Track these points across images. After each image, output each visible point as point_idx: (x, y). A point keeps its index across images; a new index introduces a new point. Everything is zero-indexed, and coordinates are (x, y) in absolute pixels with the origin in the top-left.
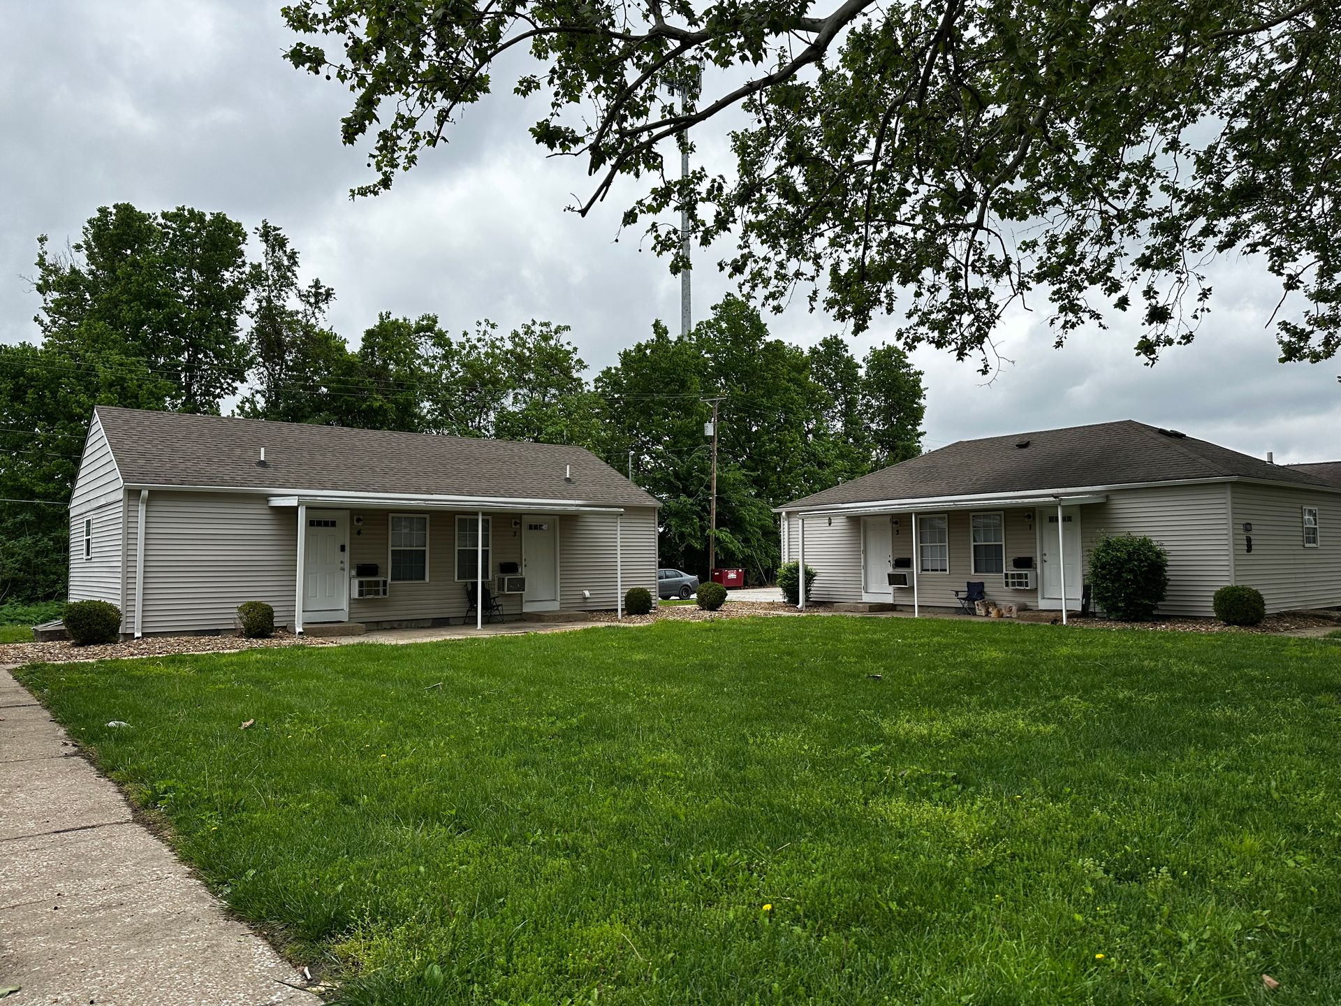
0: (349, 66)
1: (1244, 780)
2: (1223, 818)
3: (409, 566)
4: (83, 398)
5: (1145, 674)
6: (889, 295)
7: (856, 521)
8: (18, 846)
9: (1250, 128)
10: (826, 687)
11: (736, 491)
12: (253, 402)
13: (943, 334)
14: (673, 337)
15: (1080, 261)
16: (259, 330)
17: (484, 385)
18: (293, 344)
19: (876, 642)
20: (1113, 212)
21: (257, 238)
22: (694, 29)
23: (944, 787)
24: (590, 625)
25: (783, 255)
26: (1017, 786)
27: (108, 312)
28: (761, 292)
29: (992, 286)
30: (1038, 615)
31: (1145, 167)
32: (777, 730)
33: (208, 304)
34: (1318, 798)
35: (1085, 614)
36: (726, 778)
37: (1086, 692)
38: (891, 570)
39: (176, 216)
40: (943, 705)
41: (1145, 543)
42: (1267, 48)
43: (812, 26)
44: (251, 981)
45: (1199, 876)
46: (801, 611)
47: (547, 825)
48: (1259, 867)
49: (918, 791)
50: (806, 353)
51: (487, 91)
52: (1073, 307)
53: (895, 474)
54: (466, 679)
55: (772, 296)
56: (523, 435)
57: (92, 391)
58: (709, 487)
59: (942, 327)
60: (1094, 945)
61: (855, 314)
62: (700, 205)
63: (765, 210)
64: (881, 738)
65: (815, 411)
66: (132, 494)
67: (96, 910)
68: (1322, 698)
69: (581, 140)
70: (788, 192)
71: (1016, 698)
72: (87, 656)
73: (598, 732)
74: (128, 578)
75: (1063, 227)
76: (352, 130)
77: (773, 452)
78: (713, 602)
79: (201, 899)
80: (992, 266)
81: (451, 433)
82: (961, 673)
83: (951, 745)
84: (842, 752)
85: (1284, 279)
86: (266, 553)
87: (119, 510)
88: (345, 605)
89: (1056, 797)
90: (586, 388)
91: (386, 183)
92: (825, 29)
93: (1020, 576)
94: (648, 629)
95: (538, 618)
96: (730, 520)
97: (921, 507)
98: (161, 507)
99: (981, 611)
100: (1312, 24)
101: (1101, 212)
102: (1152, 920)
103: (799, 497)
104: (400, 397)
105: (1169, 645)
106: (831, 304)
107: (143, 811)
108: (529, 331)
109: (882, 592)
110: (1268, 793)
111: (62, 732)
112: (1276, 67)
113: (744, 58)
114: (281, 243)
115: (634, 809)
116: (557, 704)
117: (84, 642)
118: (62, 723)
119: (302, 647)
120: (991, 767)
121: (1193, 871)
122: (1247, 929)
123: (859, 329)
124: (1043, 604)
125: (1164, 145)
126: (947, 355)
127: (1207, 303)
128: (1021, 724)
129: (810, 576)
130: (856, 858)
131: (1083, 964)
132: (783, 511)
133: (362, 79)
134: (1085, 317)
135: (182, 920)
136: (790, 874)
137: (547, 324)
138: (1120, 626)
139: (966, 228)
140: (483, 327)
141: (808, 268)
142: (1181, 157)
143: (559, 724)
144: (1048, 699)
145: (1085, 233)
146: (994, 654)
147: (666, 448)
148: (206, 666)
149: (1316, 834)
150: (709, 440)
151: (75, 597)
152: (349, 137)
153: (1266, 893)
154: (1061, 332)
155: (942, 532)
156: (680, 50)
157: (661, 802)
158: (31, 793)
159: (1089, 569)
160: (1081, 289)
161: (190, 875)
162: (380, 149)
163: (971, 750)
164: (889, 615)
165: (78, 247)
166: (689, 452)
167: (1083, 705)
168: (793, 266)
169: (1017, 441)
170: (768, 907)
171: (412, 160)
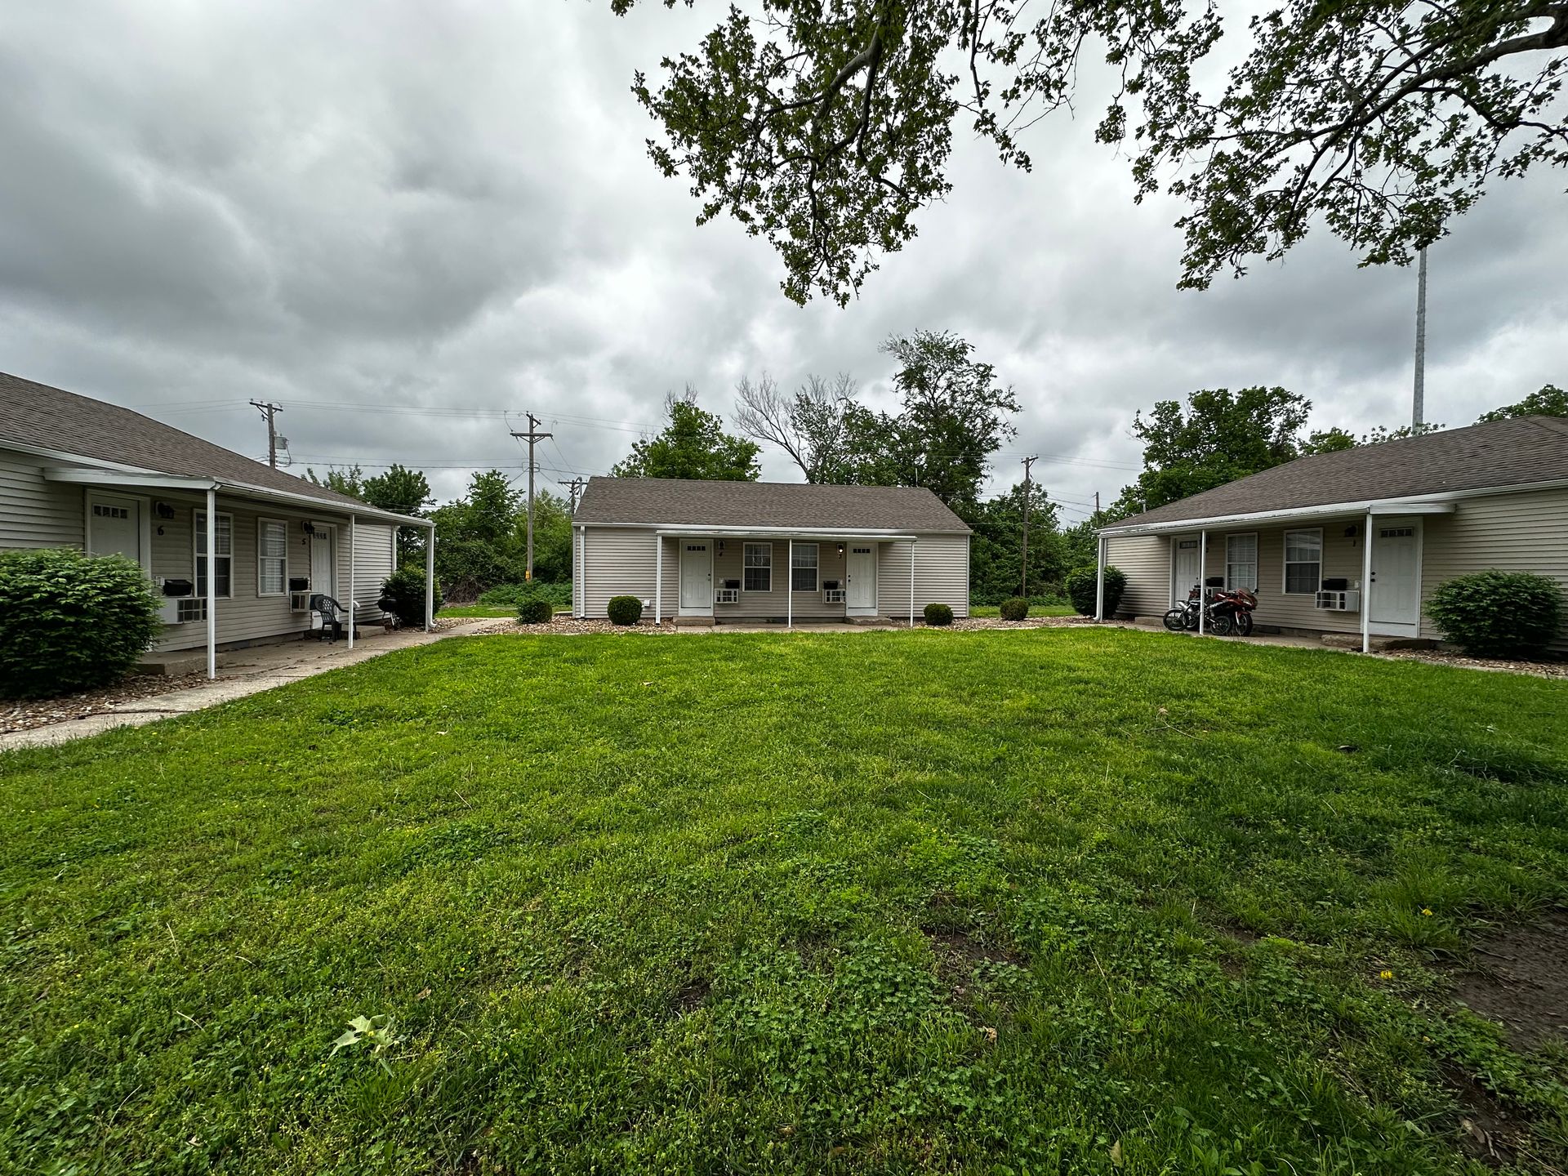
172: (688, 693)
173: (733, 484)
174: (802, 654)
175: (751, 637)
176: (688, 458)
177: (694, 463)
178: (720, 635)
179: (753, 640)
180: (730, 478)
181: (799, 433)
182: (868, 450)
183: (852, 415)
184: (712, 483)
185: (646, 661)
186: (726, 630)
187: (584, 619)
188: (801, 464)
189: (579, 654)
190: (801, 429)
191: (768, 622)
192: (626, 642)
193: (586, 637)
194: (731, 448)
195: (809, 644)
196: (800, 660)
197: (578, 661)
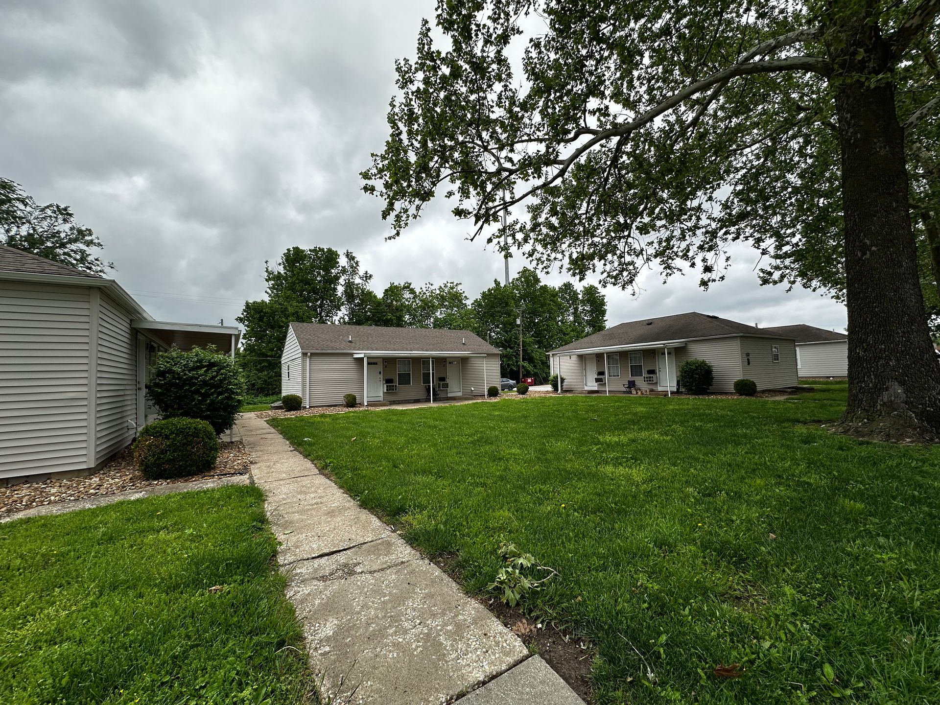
0: (384, 191)
1: (754, 458)
2: (746, 473)
3: (405, 379)
4: (284, 319)
5: (707, 416)
6: (594, 265)
7: (581, 357)
8: (281, 482)
9: (743, 189)
10: (575, 424)
11: (530, 346)
12: (343, 318)
13: (616, 280)
14: (502, 285)
15: (672, 248)
16: (345, 291)
17: (428, 308)
18: (358, 296)
19: (593, 406)
20: (686, 227)
21: (344, 256)
22: (514, 168)
23: (627, 461)
24: (475, 401)
25: (549, 252)
26: (657, 460)
27: (292, 287)
28: (540, 266)
29: (635, 260)
30: (658, 393)
31: (699, 208)
32: (557, 441)
33: (327, 282)
34: (787, 465)
35: (678, 392)
36: (539, 458)
37: (682, 423)
38: (596, 377)
39: (314, 251)
40: (623, 430)
41: (704, 362)
42: (750, 155)
43: (561, 162)
44: (373, 530)
45: (738, 496)
46: (559, 394)
47: (473, 476)
48: (764, 492)
49: (617, 463)
50: (557, 289)
51: (434, 196)
52: (668, 267)
53: (595, 337)
54: (432, 422)
55: (545, 267)
56: (444, 326)
57: (287, 317)
58: (519, 345)
59: (616, 278)
60: (697, 521)
61: (580, 273)
62: (516, 234)
63: (541, 234)
64: (599, 443)
65: (561, 313)
66: (305, 354)
67: (313, 505)
68: (785, 424)
69: (472, 213)
70: (551, 227)
71: (653, 426)
72: (292, 415)
73: (485, 442)
74: (304, 386)
75: (664, 234)
76: (385, 215)
77: (545, 330)
78: (523, 391)
79: (349, 501)
80: (635, 252)
81: (417, 327)
82: (629, 417)
83: (627, 445)
84: (585, 449)
85: (761, 251)
86: (353, 375)
87: (300, 360)
88: (382, 395)
89: (674, 465)
90: (468, 307)
91: (398, 234)
92: (566, 163)
93: (650, 377)
94: (499, 402)
95: (454, 399)
96: (528, 358)
97: (608, 350)
98: (315, 359)
99: (634, 392)
100: (770, 144)
101: (681, 228)
102: (720, 511)
103: (556, 348)
104: (398, 314)
105: (716, 404)
106: (569, 269)
107: (322, 470)
108: (446, 286)
109: (593, 386)
110: (765, 463)
111: (288, 442)
112: (754, 163)
113: (534, 177)
114: (353, 258)
115: (505, 470)
116: (468, 432)
117: (289, 410)
118: (287, 439)
119: (368, 410)
120: (646, 453)
121: (736, 493)
122: (761, 516)
123: (581, 280)
124: (660, 389)
125: (706, 198)
126: (618, 288)
127: (729, 263)
128: (656, 436)
129: (563, 380)
130: (595, 488)
131: (694, 528)
132: (550, 353)
133: (389, 195)
134: (675, 271)
135: (345, 509)
136: (570, 494)
137: (452, 283)
138: (693, 397)
139: (624, 237)
140: (428, 285)
141: (560, 256)
142: (713, 203)
143: (470, 439)
144: (667, 426)
145: (674, 237)
146: (642, 409)
147: (501, 330)
148: (335, 418)
149: (787, 479)
150: (518, 326)
151: (284, 394)
152: (384, 218)
153: (768, 502)
154: (665, 278)
155: (617, 360)
156: (509, 176)
157: (515, 468)
158: (282, 463)
159: (679, 374)
160: (673, 260)
161: (344, 493)
162: (395, 221)
163: (637, 447)
164: (596, 395)
165: (280, 264)
166: (510, 331)
167: (681, 429)
168: (553, 255)
169: (647, 322)
170: (563, 505)
171: (406, 224)
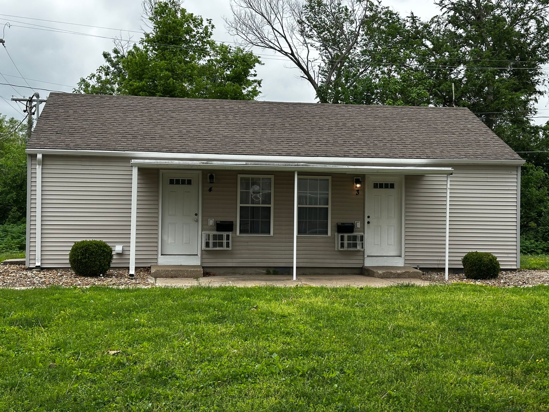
172: (164, 365)
173: (227, 104)
174: (309, 314)
175: (247, 293)
176: (172, 71)
177: (179, 78)
178: (208, 289)
179: (249, 296)
180: (223, 95)
181: (308, 40)
182: (393, 61)
183: (373, 18)
184: (201, 102)
185: (113, 322)
186: (215, 283)
187: (40, 269)
188: (310, 79)
189: (29, 314)
190: (310, 37)
191: (268, 273)
192: (91, 298)
193: (41, 292)
194: (224, 59)
195: (319, 301)
196: (306, 323)
197: (28, 324)
